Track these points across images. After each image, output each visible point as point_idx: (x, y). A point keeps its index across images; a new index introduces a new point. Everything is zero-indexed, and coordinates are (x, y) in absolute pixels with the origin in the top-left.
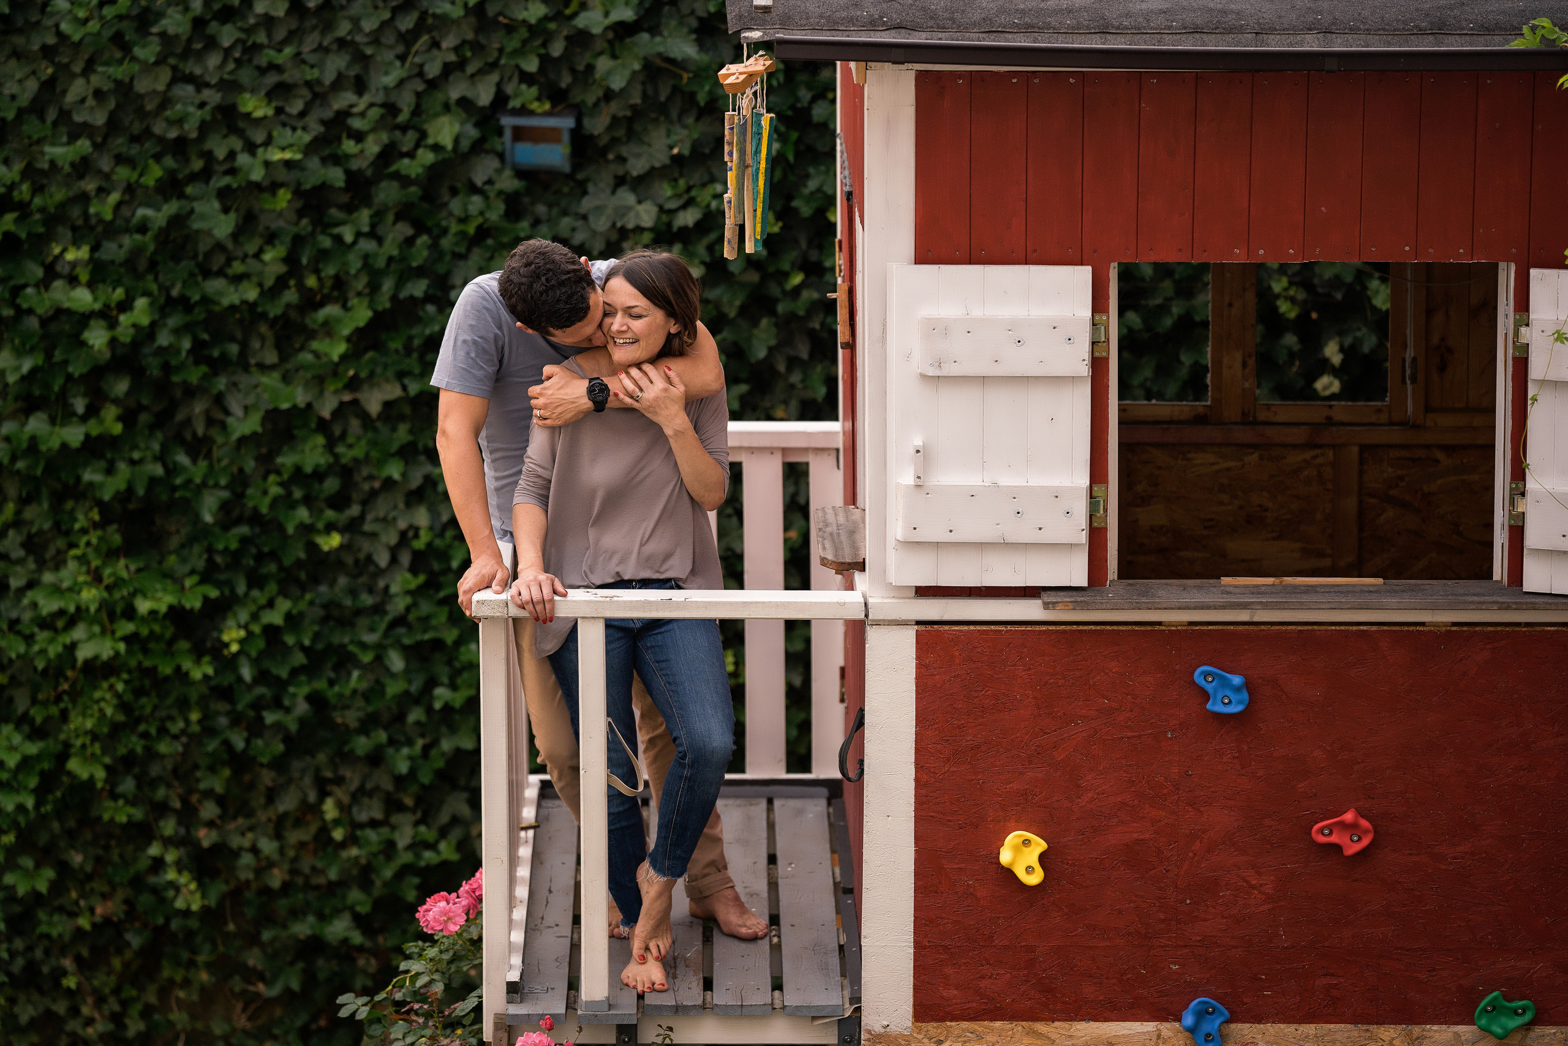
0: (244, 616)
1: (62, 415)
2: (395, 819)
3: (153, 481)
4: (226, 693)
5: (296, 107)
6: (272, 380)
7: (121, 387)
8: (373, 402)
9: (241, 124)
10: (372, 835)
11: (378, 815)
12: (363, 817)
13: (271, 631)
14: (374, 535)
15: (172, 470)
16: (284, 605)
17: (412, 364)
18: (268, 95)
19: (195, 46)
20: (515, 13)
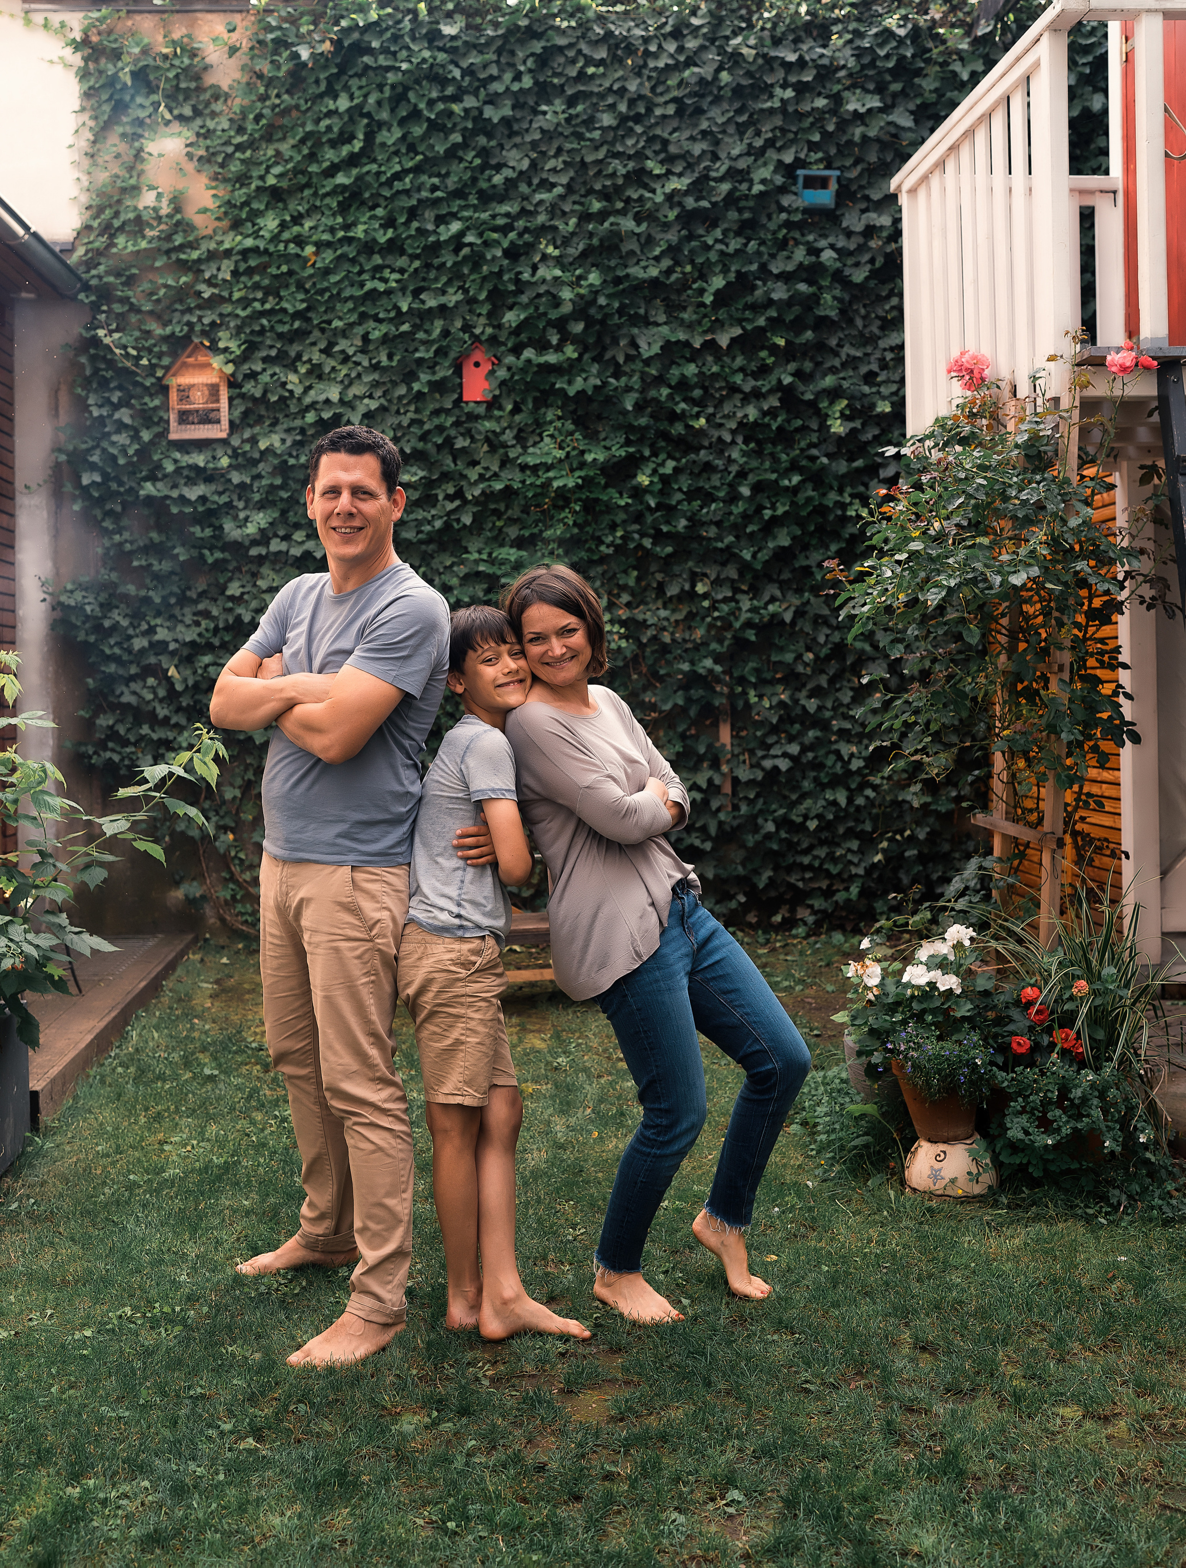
0: (648, 471)
1: (543, 346)
2: (739, 596)
3: (596, 387)
4: (638, 518)
5: (678, 169)
6: (665, 330)
7: (578, 328)
8: (724, 341)
9: (646, 180)
10: (725, 608)
11: (730, 594)
12: (720, 597)
13: (665, 480)
14: (721, 425)
15: (605, 384)
16: (671, 464)
17: (748, 314)
18: (662, 162)
19: (621, 133)
20: (806, 107)
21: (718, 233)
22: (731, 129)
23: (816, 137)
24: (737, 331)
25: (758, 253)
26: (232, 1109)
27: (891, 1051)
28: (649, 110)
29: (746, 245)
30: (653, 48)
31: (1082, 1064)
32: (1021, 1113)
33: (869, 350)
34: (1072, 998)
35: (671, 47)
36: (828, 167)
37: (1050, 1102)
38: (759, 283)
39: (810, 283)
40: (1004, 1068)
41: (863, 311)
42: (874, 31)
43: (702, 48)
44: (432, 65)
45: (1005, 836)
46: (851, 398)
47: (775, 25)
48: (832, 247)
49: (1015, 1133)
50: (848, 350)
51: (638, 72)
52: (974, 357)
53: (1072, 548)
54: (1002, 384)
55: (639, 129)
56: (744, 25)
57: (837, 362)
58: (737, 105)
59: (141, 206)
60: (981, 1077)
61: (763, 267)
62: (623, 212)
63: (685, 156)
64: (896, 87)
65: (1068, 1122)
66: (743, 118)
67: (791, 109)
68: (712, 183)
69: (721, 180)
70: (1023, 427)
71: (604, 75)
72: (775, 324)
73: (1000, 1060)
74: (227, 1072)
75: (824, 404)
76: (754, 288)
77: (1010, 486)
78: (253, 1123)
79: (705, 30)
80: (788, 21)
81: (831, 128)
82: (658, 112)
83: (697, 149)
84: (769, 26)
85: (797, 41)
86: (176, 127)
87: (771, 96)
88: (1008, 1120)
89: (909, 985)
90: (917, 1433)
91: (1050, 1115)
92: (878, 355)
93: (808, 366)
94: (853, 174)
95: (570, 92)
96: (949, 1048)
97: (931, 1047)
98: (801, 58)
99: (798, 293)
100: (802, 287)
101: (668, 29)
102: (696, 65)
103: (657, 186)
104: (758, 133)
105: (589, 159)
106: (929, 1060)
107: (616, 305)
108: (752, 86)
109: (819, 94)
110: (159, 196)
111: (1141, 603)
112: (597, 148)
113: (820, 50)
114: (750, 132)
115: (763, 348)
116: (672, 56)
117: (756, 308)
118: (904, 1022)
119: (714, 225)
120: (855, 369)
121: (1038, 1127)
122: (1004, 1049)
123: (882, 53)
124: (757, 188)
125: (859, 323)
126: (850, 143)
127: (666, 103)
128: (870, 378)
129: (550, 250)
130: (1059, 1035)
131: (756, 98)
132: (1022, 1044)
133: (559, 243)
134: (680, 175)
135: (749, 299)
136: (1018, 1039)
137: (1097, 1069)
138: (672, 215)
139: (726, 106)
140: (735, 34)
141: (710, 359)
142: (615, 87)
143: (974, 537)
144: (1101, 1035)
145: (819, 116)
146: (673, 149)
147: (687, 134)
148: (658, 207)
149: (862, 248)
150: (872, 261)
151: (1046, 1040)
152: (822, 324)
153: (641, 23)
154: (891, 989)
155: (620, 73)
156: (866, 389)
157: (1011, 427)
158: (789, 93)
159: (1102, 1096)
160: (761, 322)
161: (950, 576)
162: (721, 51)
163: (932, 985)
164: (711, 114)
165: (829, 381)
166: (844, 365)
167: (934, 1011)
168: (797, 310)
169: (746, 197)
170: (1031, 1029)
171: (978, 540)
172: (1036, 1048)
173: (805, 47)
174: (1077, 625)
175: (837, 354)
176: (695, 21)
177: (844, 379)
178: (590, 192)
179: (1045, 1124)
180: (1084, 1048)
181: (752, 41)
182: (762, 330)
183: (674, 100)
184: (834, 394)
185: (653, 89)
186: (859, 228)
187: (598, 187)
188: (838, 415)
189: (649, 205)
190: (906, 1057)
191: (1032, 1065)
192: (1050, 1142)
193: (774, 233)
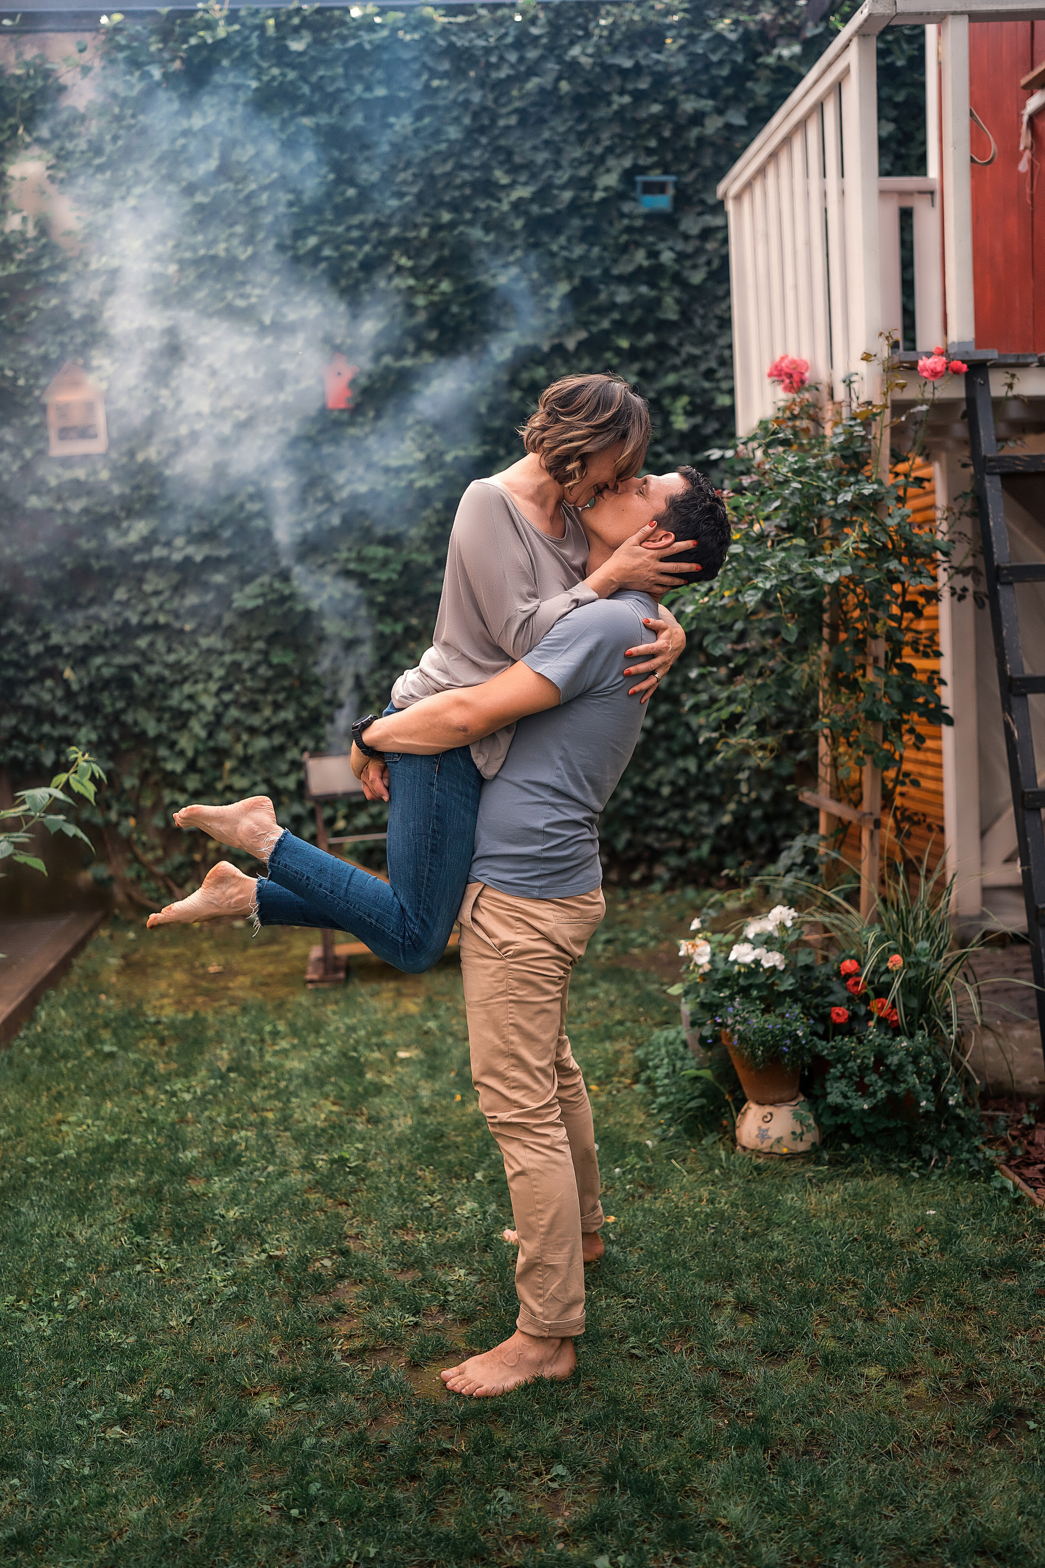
6: (515, 335)
7: (433, 335)
9: (494, 191)
17: (593, 318)
18: (508, 172)
19: (468, 144)
20: (643, 114)
21: (562, 240)
22: (572, 138)
23: (653, 143)
24: (583, 335)
25: (601, 259)
26: (127, 1086)
27: (720, 1025)
28: (493, 121)
29: (588, 251)
30: (493, 59)
31: (897, 1031)
32: (840, 1078)
33: (708, 347)
34: (887, 971)
35: (513, 57)
36: (666, 172)
37: (867, 1067)
38: (602, 287)
39: (653, 285)
40: (825, 1037)
41: (701, 311)
42: (706, 36)
43: (542, 58)
44: (281, 83)
45: (830, 815)
46: (692, 394)
47: (612, 33)
48: (671, 249)
49: (834, 1098)
50: (689, 349)
51: (481, 83)
52: (793, 362)
53: (885, 546)
54: (821, 387)
55: (484, 140)
56: (580, 33)
57: (677, 361)
58: (576, 114)
59: (7, 230)
60: (803, 1047)
61: (606, 272)
62: (471, 223)
63: (528, 166)
64: (729, 91)
65: (882, 1087)
66: (583, 127)
67: (628, 116)
68: (555, 192)
69: (563, 187)
70: (839, 430)
71: (448, 88)
72: (619, 326)
73: (820, 1029)
74: (125, 1049)
75: (666, 401)
76: (597, 292)
77: (824, 489)
78: (146, 1098)
79: (544, 41)
80: (624, 28)
81: (667, 134)
82: (502, 123)
83: (541, 157)
84: (605, 33)
85: (633, 48)
86: (36, 150)
87: (609, 103)
88: (828, 1084)
89: (735, 962)
90: (732, 1399)
91: (866, 1080)
92: (716, 352)
93: (651, 365)
94: (689, 178)
95: (417, 106)
96: (772, 1022)
97: (756, 1021)
98: (637, 65)
99: (641, 296)
100: (644, 289)
101: (509, 40)
102: (536, 75)
103: (502, 195)
104: (598, 141)
105: (438, 171)
106: (754, 1033)
107: (468, 312)
108: (591, 94)
109: (655, 101)
110: (24, 220)
111: (953, 594)
112: (444, 161)
113: (655, 56)
114: (589, 141)
115: (608, 349)
116: (512, 66)
117: (602, 311)
118: (731, 998)
119: (558, 232)
120: (695, 366)
121: (856, 1091)
122: (824, 1018)
123: (714, 58)
124: (599, 195)
125: (698, 322)
126: (686, 148)
127: (509, 114)
128: (709, 374)
129: (404, 261)
130: (875, 1005)
131: (594, 106)
132: (840, 1014)
133: (412, 253)
134: (525, 184)
135: (595, 303)
136: (837, 1010)
137: (911, 1036)
138: (519, 224)
139: (566, 115)
140: (572, 43)
141: (558, 362)
142: (461, 98)
143: (790, 538)
144: (914, 1003)
145: (656, 122)
146: (517, 159)
147: (528, 144)
148: (504, 216)
149: (699, 251)
150: (709, 263)
151: (862, 1010)
152: (663, 326)
153: (483, 35)
154: (721, 965)
155: (463, 86)
156: (707, 385)
157: (828, 430)
158: (626, 99)
159: (915, 1060)
160: (606, 324)
161: (766, 578)
162: (560, 60)
163: (757, 962)
164: (552, 123)
165: (671, 379)
166: (685, 363)
167: (759, 987)
168: (638, 313)
169: (588, 205)
170: (850, 1000)
171: (795, 541)
172: (854, 1017)
173: (640, 54)
174: (892, 617)
175: (677, 353)
176: (535, 31)
177: (685, 377)
178: (441, 204)
179: (863, 1089)
180: (899, 1016)
181: (590, 50)
182: (606, 333)
183: (516, 111)
184: (677, 391)
185: (496, 100)
186: (695, 230)
187: (447, 198)
188: (680, 411)
189: (496, 214)
190: (733, 1030)
191: (850, 1033)
192: (866, 1107)
193: (616, 238)
